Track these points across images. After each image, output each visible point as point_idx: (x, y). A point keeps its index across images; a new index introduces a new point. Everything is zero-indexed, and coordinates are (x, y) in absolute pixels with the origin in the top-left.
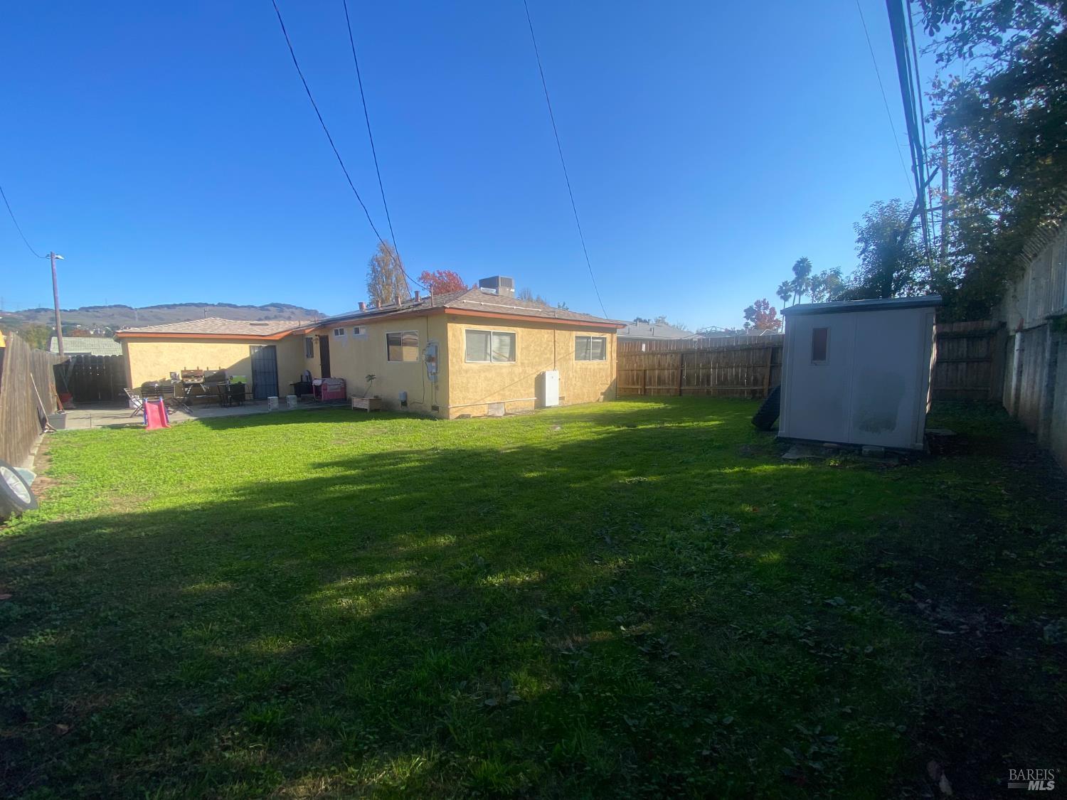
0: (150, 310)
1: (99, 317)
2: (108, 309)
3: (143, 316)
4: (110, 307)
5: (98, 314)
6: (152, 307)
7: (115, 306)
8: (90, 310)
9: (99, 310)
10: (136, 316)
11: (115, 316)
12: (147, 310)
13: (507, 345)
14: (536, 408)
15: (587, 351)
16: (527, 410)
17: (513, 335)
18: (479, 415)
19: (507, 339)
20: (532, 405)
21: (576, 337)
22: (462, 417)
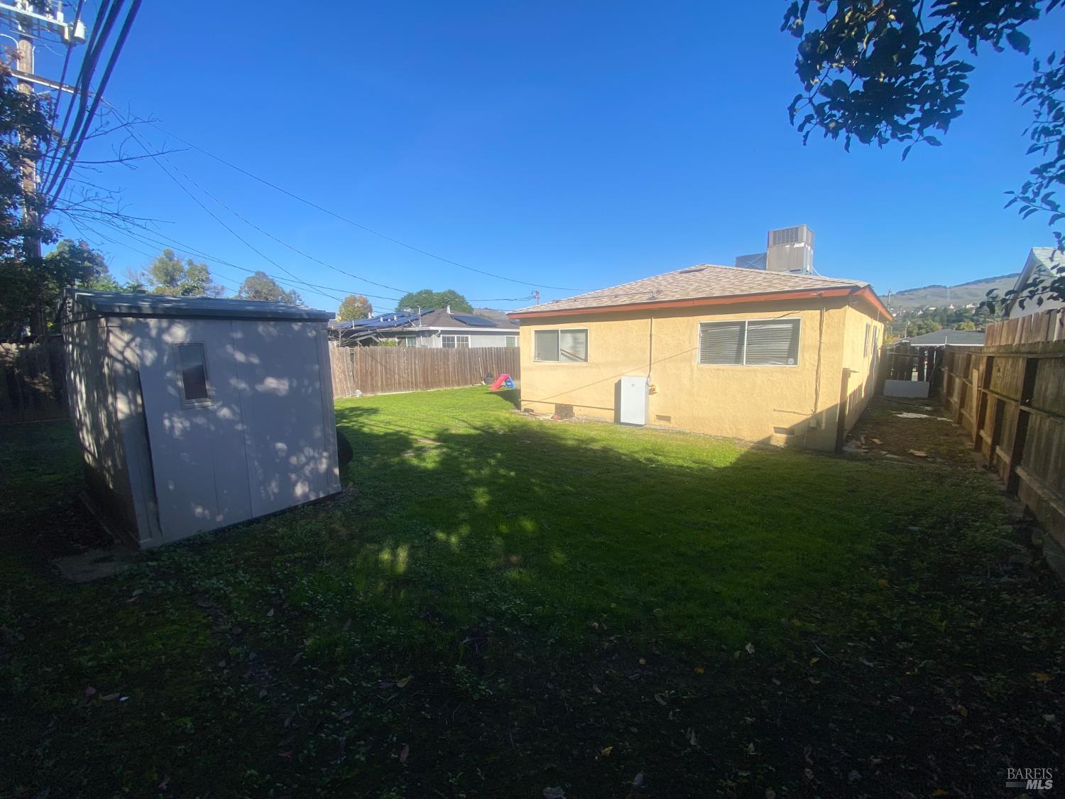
0: (966, 287)
1: (912, 299)
2: (923, 291)
3: (956, 294)
4: (925, 288)
5: (912, 297)
6: (968, 284)
7: (930, 287)
8: (906, 293)
9: (914, 292)
10: (948, 294)
11: (928, 297)
12: (962, 287)
13: (582, 343)
14: (615, 422)
15: (736, 346)
16: (602, 422)
17: (586, 331)
18: (545, 413)
19: (582, 336)
20: (610, 416)
21: (703, 325)
22: (526, 410)
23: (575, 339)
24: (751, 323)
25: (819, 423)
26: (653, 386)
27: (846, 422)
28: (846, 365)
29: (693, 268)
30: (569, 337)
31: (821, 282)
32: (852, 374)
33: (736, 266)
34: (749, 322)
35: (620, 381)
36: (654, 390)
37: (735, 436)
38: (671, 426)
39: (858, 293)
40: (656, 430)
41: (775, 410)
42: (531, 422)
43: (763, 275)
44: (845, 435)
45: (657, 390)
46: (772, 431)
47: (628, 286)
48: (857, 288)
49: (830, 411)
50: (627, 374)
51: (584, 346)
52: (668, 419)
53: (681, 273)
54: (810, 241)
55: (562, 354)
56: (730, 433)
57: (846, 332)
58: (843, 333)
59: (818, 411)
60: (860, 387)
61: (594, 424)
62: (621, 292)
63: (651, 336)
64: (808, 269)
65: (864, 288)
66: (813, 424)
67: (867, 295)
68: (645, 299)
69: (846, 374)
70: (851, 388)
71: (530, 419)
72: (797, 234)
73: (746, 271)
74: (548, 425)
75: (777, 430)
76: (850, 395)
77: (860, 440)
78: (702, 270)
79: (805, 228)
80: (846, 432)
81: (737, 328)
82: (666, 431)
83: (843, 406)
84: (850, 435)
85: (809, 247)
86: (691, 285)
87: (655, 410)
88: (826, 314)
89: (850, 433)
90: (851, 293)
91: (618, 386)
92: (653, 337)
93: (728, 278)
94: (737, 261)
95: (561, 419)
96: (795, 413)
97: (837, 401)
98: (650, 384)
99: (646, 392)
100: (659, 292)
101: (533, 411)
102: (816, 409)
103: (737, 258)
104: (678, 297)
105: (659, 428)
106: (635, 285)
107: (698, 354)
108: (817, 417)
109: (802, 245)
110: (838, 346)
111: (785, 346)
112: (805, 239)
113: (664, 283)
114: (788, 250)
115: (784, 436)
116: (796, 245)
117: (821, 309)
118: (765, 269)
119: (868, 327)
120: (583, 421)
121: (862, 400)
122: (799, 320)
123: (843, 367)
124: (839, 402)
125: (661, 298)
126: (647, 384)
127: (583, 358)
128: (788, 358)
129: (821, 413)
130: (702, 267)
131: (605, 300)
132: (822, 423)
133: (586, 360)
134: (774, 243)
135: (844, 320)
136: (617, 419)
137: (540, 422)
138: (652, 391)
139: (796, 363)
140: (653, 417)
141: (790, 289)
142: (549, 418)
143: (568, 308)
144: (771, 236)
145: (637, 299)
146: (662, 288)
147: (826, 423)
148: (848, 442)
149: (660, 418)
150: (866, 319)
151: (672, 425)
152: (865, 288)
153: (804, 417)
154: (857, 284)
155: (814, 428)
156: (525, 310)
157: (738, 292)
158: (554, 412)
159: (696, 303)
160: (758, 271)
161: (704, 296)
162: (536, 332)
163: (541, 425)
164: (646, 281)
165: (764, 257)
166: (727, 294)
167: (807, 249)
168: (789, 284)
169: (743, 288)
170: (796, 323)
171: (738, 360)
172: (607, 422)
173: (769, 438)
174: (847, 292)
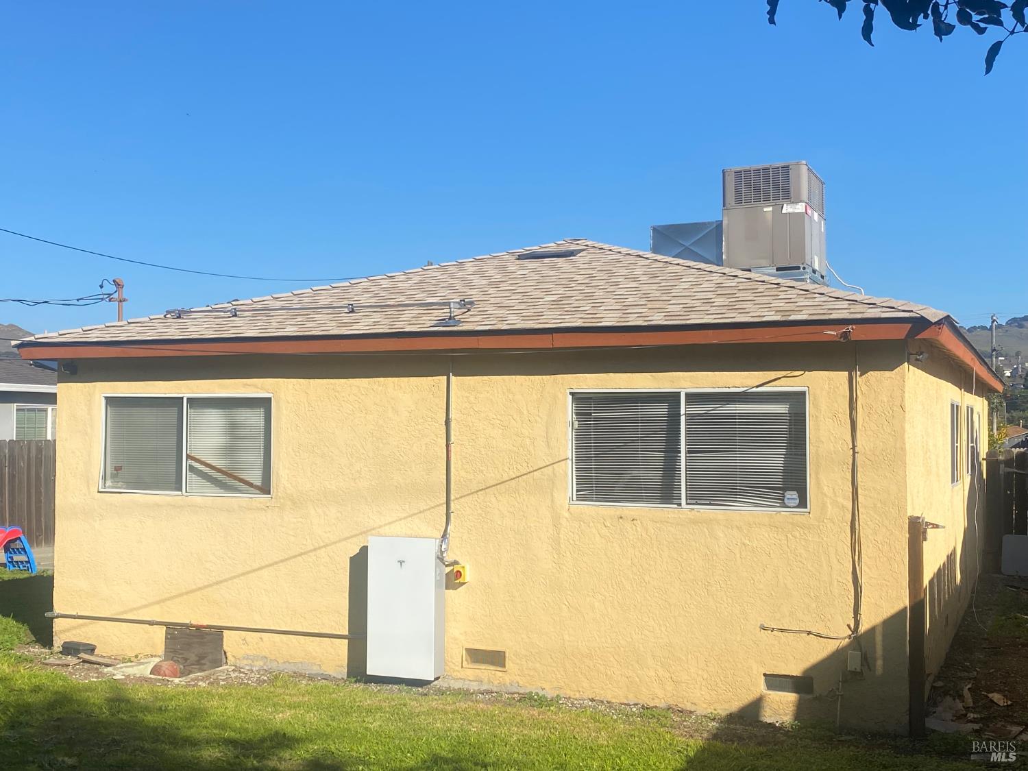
13: (253, 438)
14: (350, 673)
15: (659, 457)
16: (312, 678)
17: (265, 403)
18: (130, 653)
19: (254, 417)
20: (336, 656)
21: (578, 398)
22: (70, 649)
23: (233, 426)
24: (693, 398)
25: (866, 660)
26: (456, 563)
27: (926, 652)
28: (913, 511)
29: (552, 247)
30: (213, 421)
31: (845, 304)
32: (930, 532)
33: (655, 250)
34: (687, 395)
35: (364, 550)
36: (459, 574)
37: (671, 702)
38: (507, 679)
39: (925, 335)
40: (466, 694)
41: (763, 628)
42: (88, 689)
43: (715, 277)
44: (928, 687)
45: (468, 576)
46: (761, 687)
47: (386, 283)
48: (920, 323)
49: (892, 623)
50: (387, 530)
51: (261, 443)
52: (496, 659)
53: (521, 257)
54: (816, 200)
55: (192, 469)
56: (658, 694)
57: (907, 426)
58: (903, 428)
59: (863, 628)
60: (951, 558)
61: (285, 686)
62: (365, 300)
63: (447, 422)
64: (817, 267)
65: (936, 323)
66: (854, 664)
67: (946, 338)
68: (427, 322)
69: (917, 531)
70: (931, 566)
71: (77, 677)
72: (787, 180)
73: (677, 265)
74: (141, 694)
75: (775, 681)
76: (931, 582)
77: (961, 697)
78: (572, 253)
79: (804, 169)
80: (931, 678)
81: (662, 410)
82: (492, 696)
83: (917, 608)
84: (940, 684)
85: (816, 215)
86: (548, 292)
87: (462, 635)
88: (860, 380)
89: (938, 678)
90: (912, 334)
91: (359, 564)
92: (453, 425)
93: (635, 279)
94: (654, 238)
95: (182, 674)
96: (809, 633)
97: (902, 600)
98: (449, 558)
99: (438, 583)
100: (466, 305)
101: (91, 649)
102: (857, 623)
103: (655, 229)
104: (515, 321)
105: (474, 687)
106: (406, 283)
107: (568, 472)
108: (860, 642)
109: (800, 208)
110: (896, 458)
111: (775, 460)
112: (805, 195)
113: (478, 281)
114: (769, 217)
115: (791, 697)
116: (787, 209)
117: (850, 369)
118: (719, 262)
119: (955, 409)
120: (255, 677)
121: (958, 590)
122: (803, 394)
123: (909, 514)
124: (907, 603)
125: (473, 322)
126: (440, 558)
127: (258, 483)
128: (785, 489)
129: (872, 630)
130: (573, 247)
131: (320, 317)
132: (875, 660)
133: (265, 488)
134: (738, 202)
135: (903, 398)
136: (357, 669)
137: (115, 685)
138: (453, 579)
139: (803, 503)
140: (456, 654)
141: (777, 318)
142: (145, 670)
143: (209, 334)
144: (731, 181)
145: (410, 321)
146: (475, 295)
147: (885, 658)
148: (935, 705)
149: (478, 656)
150: (950, 392)
151: (513, 677)
152: (939, 323)
153: (830, 647)
154: (923, 313)
155: (854, 673)
156: (73, 334)
157: (658, 319)
158: (161, 648)
159: (561, 342)
160: (702, 265)
161: (578, 324)
162: (111, 401)
163: (118, 699)
164: (434, 273)
165: (717, 231)
166: (634, 321)
167: (811, 218)
168: (776, 304)
169: (671, 308)
170: (797, 399)
171: (667, 494)
172: (326, 678)
173: (756, 705)
174: (900, 332)
